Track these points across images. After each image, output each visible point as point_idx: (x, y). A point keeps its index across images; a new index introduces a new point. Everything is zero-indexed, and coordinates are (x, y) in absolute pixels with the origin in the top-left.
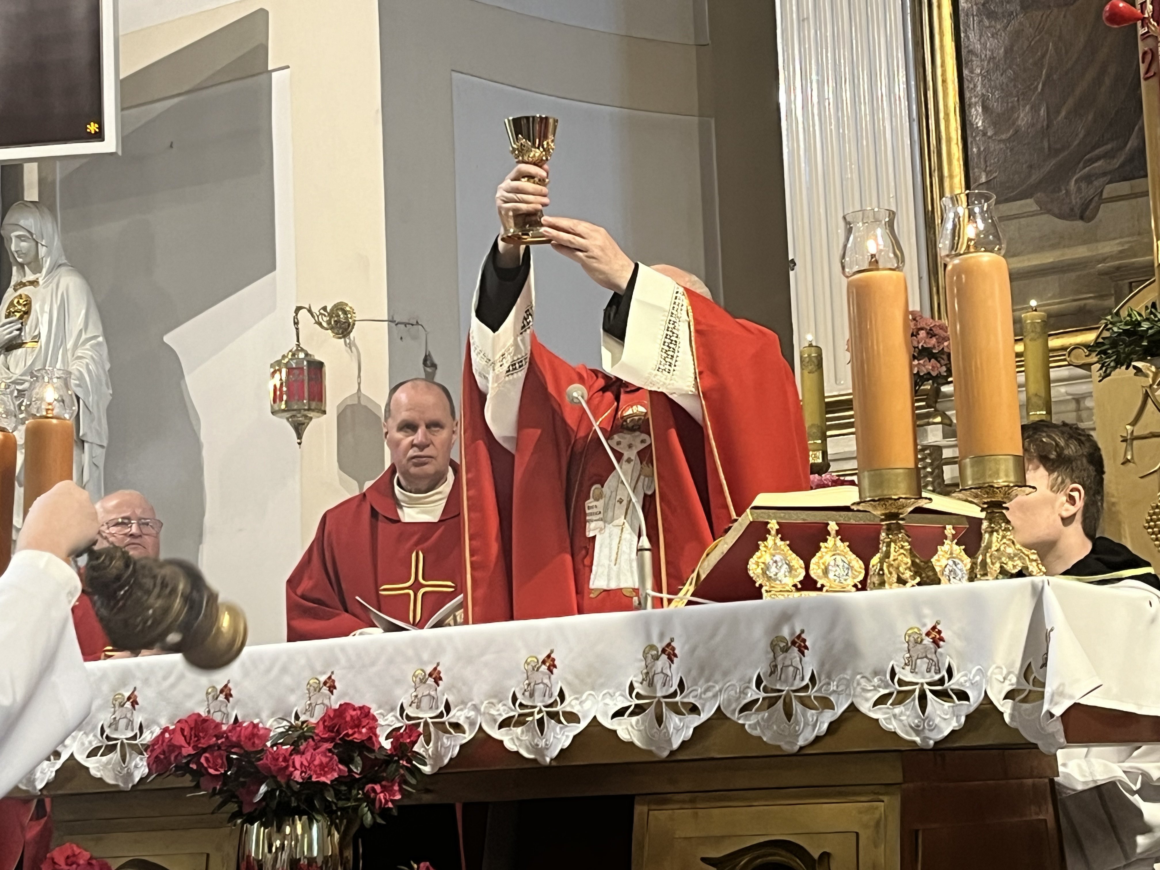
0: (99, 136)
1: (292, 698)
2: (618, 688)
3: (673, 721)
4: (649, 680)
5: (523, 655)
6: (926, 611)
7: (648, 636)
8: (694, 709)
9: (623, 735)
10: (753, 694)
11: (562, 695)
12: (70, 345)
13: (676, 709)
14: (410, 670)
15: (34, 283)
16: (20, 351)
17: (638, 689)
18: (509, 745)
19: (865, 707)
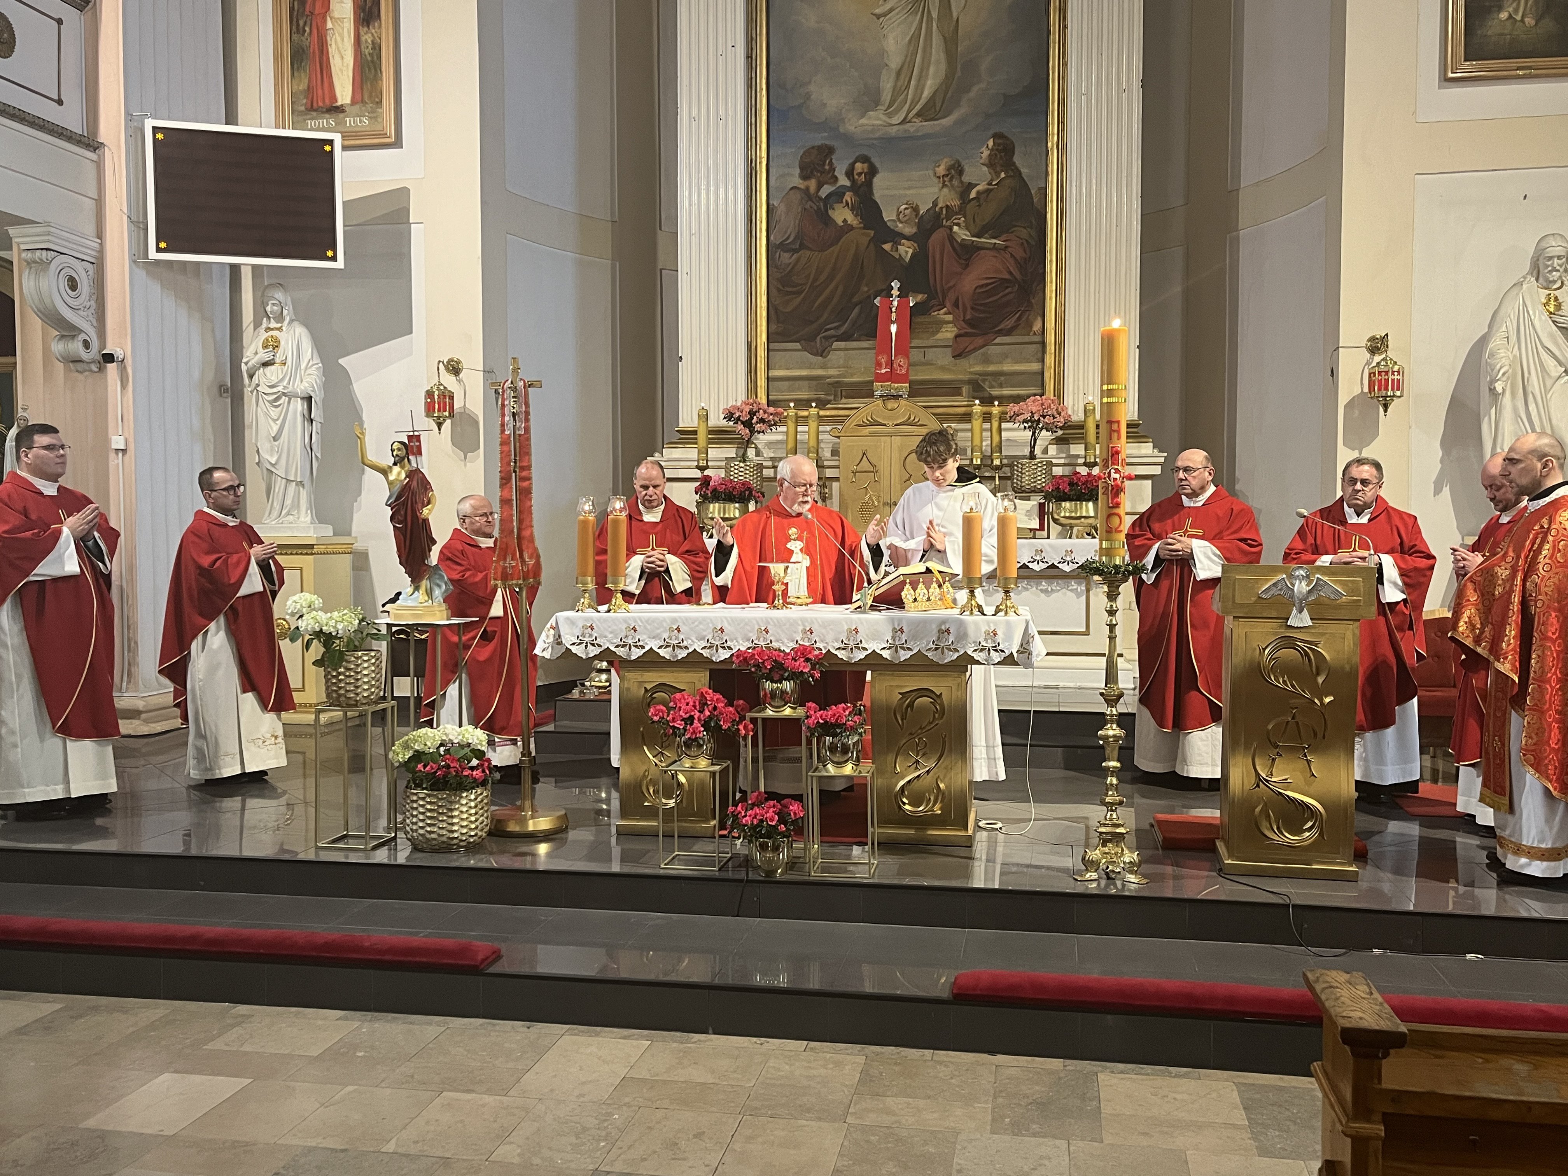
0: (334, 258)
1: (751, 635)
2: (883, 640)
3: (902, 652)
4: (894, 638)
5: (846, 628)
6: (992, 625)
7: (893, 625)
8: (909, 649)
9: (884, 656)
10: (931, 645)
11: (861, 641)
12: (303, 366)
13: (903, 649)
14: (800, 628)
15: (280, 329)
16: (272, 367)
17: (890, 641)
18: (840, 656)
19: (970, 653)
